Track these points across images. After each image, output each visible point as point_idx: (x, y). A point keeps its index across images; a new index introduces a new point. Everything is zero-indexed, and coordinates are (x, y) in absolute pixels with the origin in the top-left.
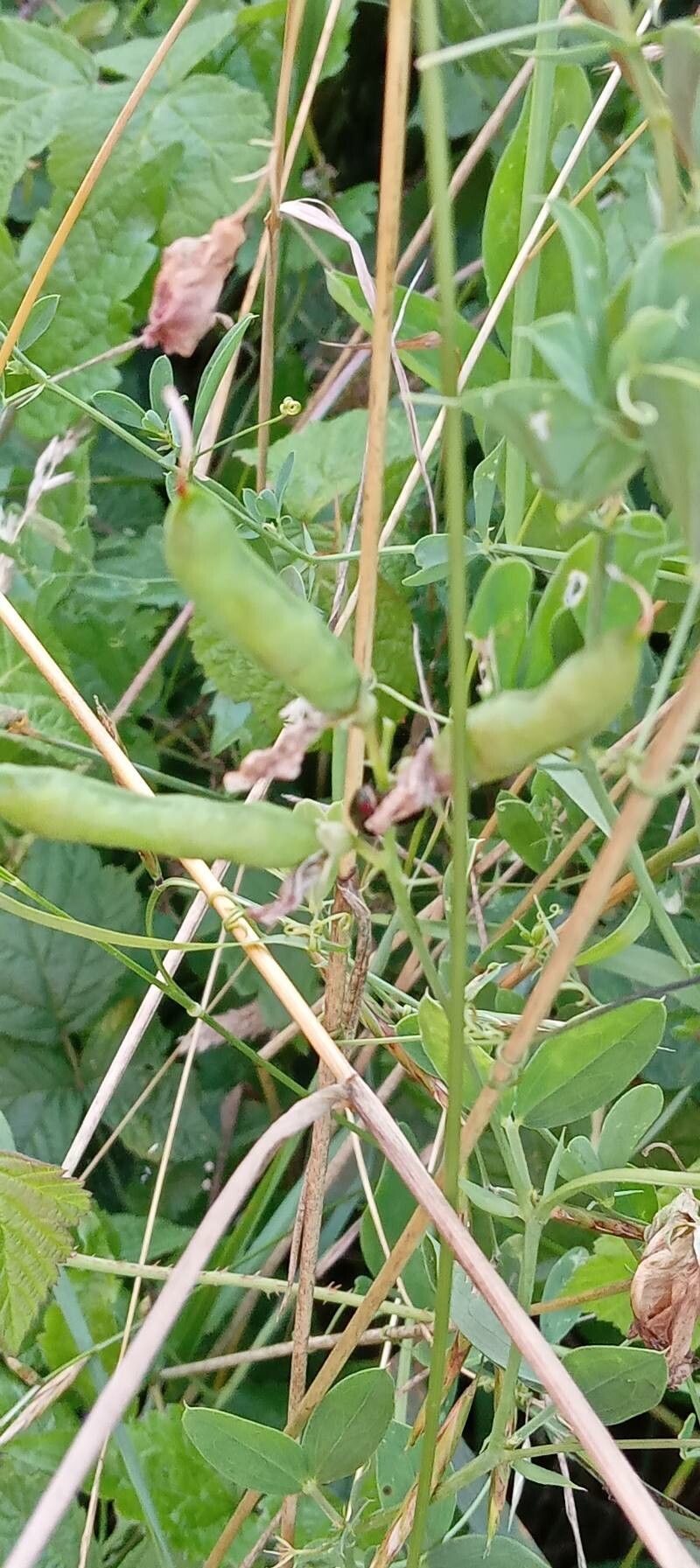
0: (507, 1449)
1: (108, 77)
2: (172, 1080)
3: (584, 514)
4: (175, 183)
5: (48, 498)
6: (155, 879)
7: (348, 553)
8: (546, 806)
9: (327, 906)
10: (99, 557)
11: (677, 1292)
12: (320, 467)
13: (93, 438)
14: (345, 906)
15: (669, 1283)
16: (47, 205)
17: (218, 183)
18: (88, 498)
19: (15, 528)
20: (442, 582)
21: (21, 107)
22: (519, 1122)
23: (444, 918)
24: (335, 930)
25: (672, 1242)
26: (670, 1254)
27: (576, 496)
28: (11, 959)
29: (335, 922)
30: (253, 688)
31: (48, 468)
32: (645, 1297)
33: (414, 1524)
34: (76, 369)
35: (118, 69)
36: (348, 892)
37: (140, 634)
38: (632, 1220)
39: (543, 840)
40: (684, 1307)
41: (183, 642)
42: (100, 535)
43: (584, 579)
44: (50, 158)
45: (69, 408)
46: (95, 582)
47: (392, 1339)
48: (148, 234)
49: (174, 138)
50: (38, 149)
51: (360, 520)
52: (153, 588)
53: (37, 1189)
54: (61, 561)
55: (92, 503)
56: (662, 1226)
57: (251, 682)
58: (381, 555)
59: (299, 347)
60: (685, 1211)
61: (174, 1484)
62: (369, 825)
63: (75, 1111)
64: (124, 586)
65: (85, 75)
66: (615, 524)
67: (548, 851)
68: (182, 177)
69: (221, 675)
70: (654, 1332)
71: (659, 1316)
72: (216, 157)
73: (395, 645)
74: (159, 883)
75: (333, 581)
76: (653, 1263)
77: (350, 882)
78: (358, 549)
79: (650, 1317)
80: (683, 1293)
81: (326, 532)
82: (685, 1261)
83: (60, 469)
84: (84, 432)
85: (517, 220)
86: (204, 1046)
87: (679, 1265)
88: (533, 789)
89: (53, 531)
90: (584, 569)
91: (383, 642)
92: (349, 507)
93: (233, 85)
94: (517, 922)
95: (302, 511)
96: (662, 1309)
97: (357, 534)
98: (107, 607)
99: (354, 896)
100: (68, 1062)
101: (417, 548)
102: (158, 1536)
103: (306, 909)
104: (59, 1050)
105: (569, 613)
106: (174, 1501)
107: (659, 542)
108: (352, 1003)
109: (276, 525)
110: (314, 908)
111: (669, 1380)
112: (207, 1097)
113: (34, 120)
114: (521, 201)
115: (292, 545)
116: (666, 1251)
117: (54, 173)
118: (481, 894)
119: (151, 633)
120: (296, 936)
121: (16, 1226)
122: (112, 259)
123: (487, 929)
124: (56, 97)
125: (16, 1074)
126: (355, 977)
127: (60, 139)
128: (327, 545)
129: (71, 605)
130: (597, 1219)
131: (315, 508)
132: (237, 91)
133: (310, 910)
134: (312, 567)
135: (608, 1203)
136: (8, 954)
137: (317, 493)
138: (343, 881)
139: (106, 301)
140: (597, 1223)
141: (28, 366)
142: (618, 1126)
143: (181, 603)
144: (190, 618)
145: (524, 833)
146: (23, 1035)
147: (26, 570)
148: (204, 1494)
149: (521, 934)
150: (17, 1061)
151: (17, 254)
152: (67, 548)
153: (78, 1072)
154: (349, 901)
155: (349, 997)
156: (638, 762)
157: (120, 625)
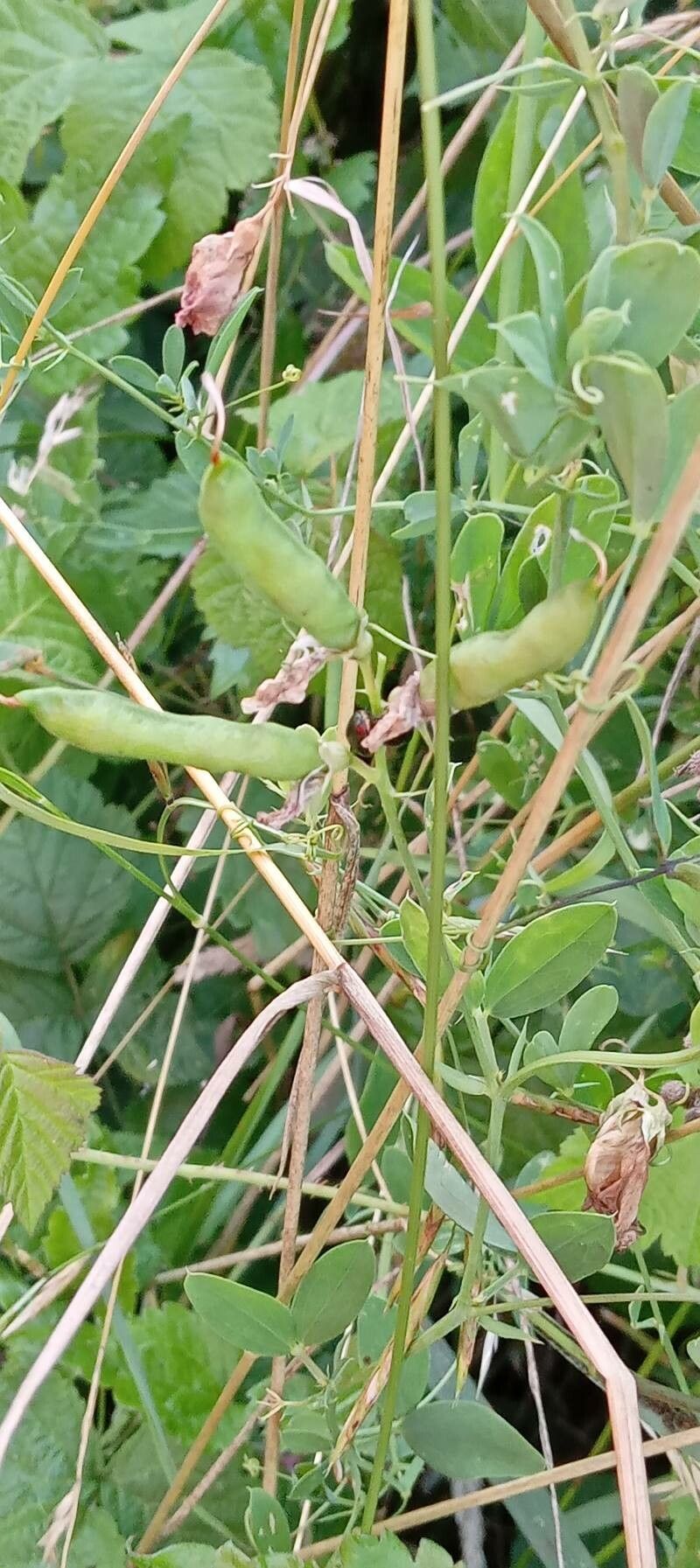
0: (474, 1306)
1: (119, 48)
2: (168, 1008)
3: (547, 477)
4: (184, 153)
5: (58, 452)
6: (167, 799)
7: (343, 508)
8: (524, 748)
9: (321, 820)
10: (106, 510)
11: (626, 1166)
12: (318, 425)
13: (101, 395)
14: (337, 819)
15: (618, 1160)
16: (60, 172)
17: (223, 152)
18: (96, 452)
19: (26, 481)
20: (431, 537)
21: (36, 76)
22: (488, 1012)
23: (428, 851)
24: (327, 841)
25: (623, 1124)
26: (620, 1134)
27: (541, 462)
28: (16, 893)
29: (329, 833)
30: (251, 635)
31: (58, 422)
32: (597, 1171)
33: (390, 1376)
34: (88, 330)
35: (129, 40)
36: (340, 808)
37: (143, 584)
38: (589, 1108)
39: (521, 779)
40: (631, 1180)
41: (185, 591)
42: (106, 489)
43: (548, 533)
44: (63, 127)
45: (78, 366)
46: (102, 532)
47: (375, 1234)
48: (155, 200)
49: (182, 109)
50: (52, 118)
51: (355, 477)
52: (158, 539)
53: (52, 1085)
54: (69, 512)
55: (100, 456)
56: (615, 1111)
57: (250, 628)
58: (374, 511)
59: (297, 307)
60: (636, 1100)
61: (169, 1376)
62: (364, 744)
63: (75, 1034)
64: (129, 537)
65: (97, 46)
66: (573, 486)
67: (525, 788)
68: (188, 146)
69: (220, 623)
70: (604, 1201)
71: (610, 1188)
72: (223, 130)
73: (386, 595)
74: (171, 802)
75: (329, 534)
76: (605, 1142)
77: (342, 798)
78: (354, 503)
79: (602, 1189)
80: (631, 1168)
81: (322, 487)
82: (633, 1141)
83: (71, 424)
84: (93, 389)
85: (505, 195)
86: (200, 975)
87: (629, 1144)
88: (512, 730)
89: (62, 483)
90: (547, 524)
91: (375, 592)
92: (344, 464)
93: (240, 60)
94: (496, 854)
95: (299, 468)
96: (612, 1183)
97: (352, 490)
98: (111, 556)
99: (345, 810)
100: (70, 991)
101: (406, 505)
102: (154, 1424)
103: (304, 823)
104: (61, 979)
105: (534, 560)
106: (169, 1391)
107: (613, 500)
108: (342, 907)
109: (276, 480)
110: (310, 821)
111: (616, 1243)
112: (202, 1026)
113: (49, 91)
114: (509, 178)
115: (291, 499)
116: (617, 1132)
117: (67, 142)
118: (464, 832)
119: (153, 583)
120: (294, 845)
121: (32, 1118)
122: (121, 224)
123: (468, 862)
124: (69, 67)
125: (20, 1001)
126: (345, 884)
127: (73, 108)
128: (324, 500)
129: (77, 554)
130: (558, 1105)
131: (313, 464)
132: (242, 65)
133: (306, 823)
134: (310, 520)
135: (568, 1093)
136: (14, 886)
137: (315, 449)
138: (336, 798)
139: (115, 265)
140: (557, 1109)
141: (53, 334)
142: (578, 1024)
143: (183, 553)
144: (192, 567)
145: (504, 772)
146: (29, 964)
147: (37, 520)
148: (197, 1386)
149: (498, 864)
150: (21, 988)
151: (31, 217)
152: (76, 500)
153: (78, 1000)
154: (341, 815)
155: (339, 902)
156: (584, 684)
157: (125, 574)
